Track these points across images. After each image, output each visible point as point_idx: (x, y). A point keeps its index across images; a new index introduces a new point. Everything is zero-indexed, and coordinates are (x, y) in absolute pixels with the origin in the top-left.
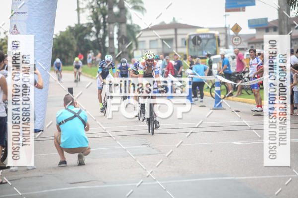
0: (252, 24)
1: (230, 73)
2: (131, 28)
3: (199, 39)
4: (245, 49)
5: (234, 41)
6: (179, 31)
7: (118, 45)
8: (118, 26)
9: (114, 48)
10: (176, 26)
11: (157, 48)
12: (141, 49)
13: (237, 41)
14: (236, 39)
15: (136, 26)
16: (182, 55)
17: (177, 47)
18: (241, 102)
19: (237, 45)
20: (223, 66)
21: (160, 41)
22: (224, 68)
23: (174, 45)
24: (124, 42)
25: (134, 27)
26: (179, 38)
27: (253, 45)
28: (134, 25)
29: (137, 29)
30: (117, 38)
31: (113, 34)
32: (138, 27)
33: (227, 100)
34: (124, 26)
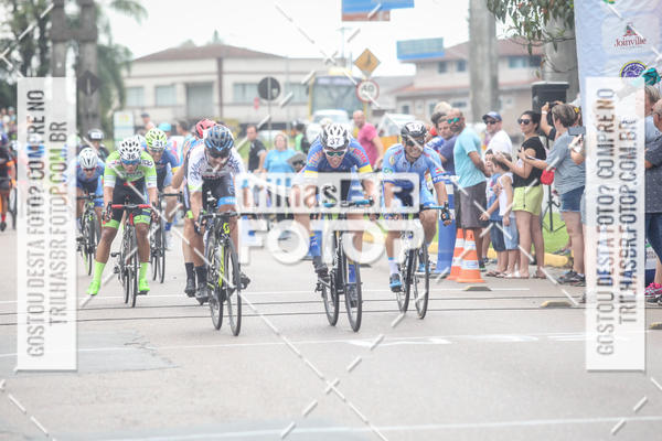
0: (407, 52)
2: (109, 55)
3: (275, 84)
5: (361, 93)
6: (228, 66)
8: (75, 50)
10: (220, 53)
11: (174, 106)
12: (133, 108)
13: (368, 93)
14: (365, 88)
15: (121, 51)
16: (235, 125)
17: (221, 105)
21: (180, 89)
23: (216, 99)
24: (89, 89)
25: (117, 54)
26: (228, 81)
27: (408, 103)
28: (117, 46)
29: (124, 58)
31: (64, 68)
32: (127, 52)
34: (90, 49)
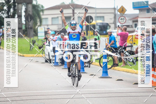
0: (136, 6)
1: (116, 47)
2: (36, 8)
4: (130, 26)
5: (120, 21)
6: (76, 11)
7: (26, 21)
8: (25, 6)
9: (22, 24)
13: (122, 21)
14: (122, 19)
18: (125, 72)
19: (122, 24)
20: (110, 41)
22: (111, 43)
25: (39, 7)
26: (76, 16)
28: (39, 5)
30: (25, 16)
31: (21, 12)
32: (42, 7)
33: (113, 69)
34: (30, 6)
